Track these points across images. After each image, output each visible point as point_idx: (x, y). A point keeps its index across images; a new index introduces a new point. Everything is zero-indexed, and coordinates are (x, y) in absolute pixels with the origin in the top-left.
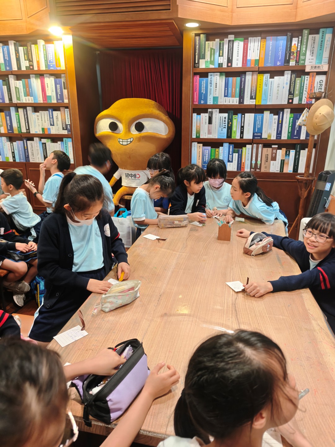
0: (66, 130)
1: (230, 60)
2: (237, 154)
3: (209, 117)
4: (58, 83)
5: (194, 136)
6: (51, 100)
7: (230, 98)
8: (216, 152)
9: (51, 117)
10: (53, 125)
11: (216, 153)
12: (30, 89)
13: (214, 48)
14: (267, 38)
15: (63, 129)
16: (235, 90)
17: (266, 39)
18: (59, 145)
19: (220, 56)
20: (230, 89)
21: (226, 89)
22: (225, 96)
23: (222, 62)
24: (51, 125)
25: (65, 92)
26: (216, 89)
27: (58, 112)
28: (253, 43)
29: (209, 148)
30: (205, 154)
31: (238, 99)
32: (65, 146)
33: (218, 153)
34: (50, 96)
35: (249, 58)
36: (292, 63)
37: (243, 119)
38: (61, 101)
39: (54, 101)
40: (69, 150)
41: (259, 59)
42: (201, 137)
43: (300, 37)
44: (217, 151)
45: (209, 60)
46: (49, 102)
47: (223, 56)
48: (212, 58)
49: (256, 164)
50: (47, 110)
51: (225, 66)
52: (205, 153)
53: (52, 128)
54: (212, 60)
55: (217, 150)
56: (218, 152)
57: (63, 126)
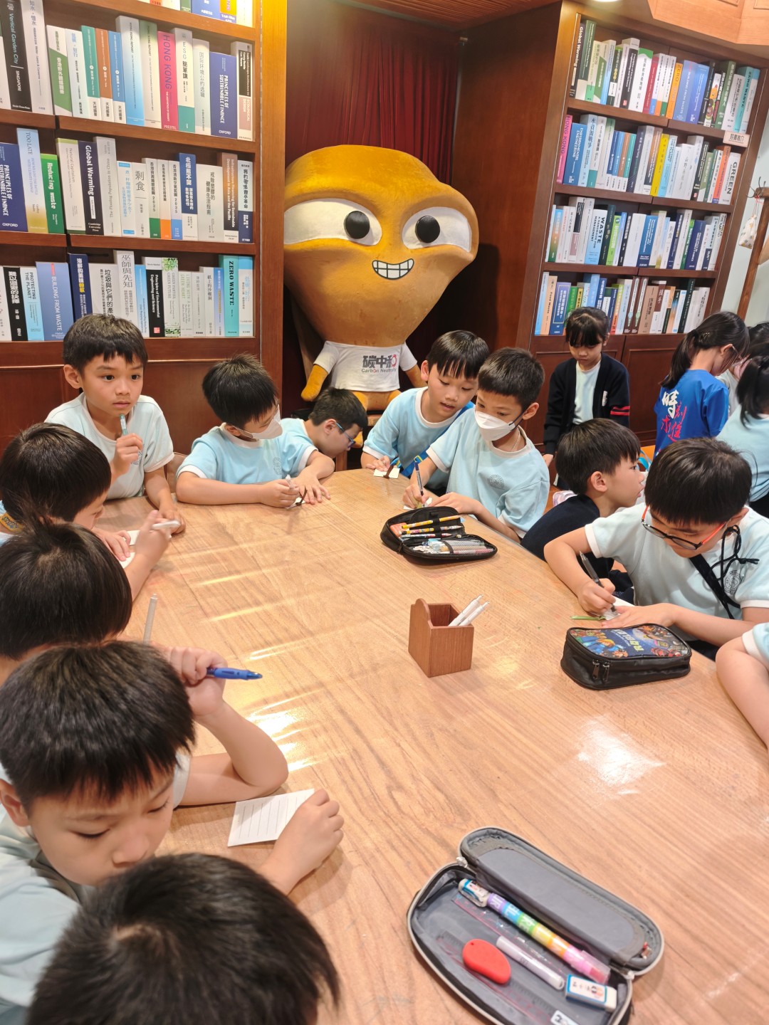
0: (236, 229)
1: (626, 95)
2: (609, 298)
3: (577, 214)
4: (224, 67)
6: (193, 126)
7: (615, 177)
9: (189, 182)
10: (195, 211)
11: (578, 296)
12: (117, 72)
13: (605, 59)
14: (685, 61)
15: (227, 226)
16: (626, 160)
17: (683, 63)
18: (209, 277)
19: (612, 80)
20: (618, 157)
21: (613, 155)
22: (609, 172)
23: (613, 95)
24: (186, 209)
25: (245, 104)
26: (597, 154)
27: (217, 170)
28: (665, 68)
29: (568, 285)
30: (560, 299)
31: (627, 179)
32: (227, 281)
33: (581, 296)
34: (191, 110)
35: (654, 96)
36: (707, 122)
37: (628, 224)
38: (229, 133)
39: (203, 128)
40: (241, 296)
41: (667, 101)
42: (558, 261)
43: (724, 74)
44: (580, 292)
45: (594, 85)
46: (185, 128)
47: (616, 81)
48: (600, 82)
49: (634, 318)
50: (175, 158)
51: (617, 104)
52: (560, 297)
53: (190, 220)
54: (599, 86)
55: (580, 289)
57: (229, 217)
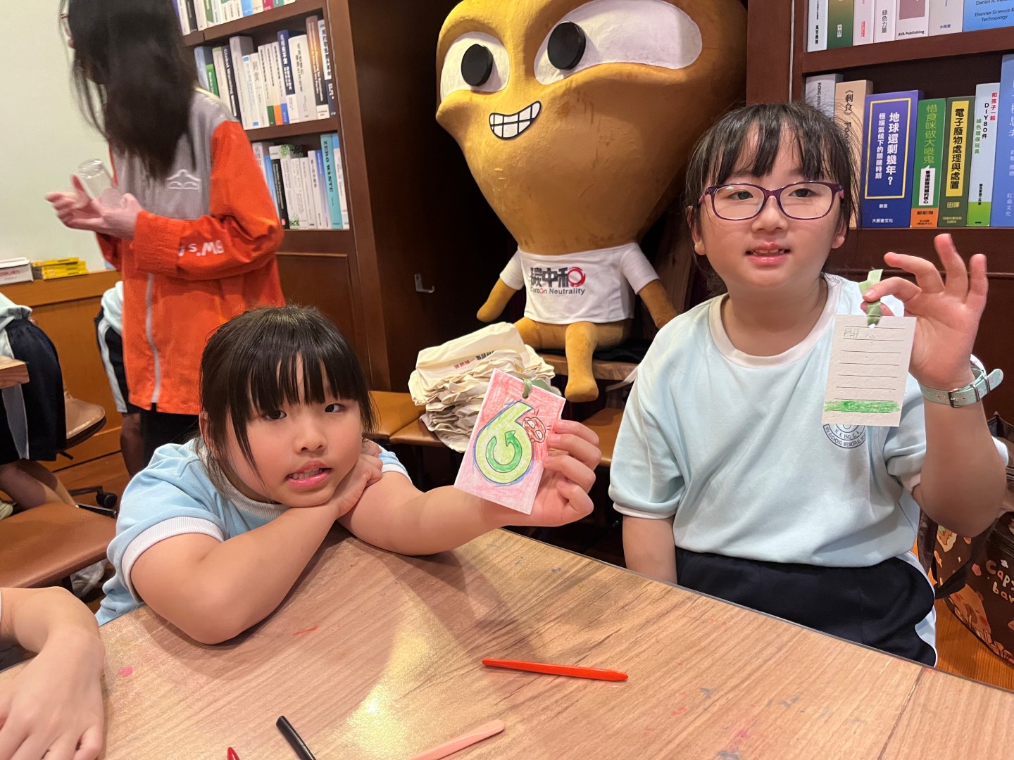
0: (325, 102)
5: (818, 42)
8: (954, 117)
9: (286, 62)
10: (293, 92)
11: (953, 126)
15: (319, 103)
18: (312, 162)
24: (287, 91)
27: (303, 39)
29: (908, 98)
30: (881, 136)
32: (326, 164)
33: (964, 125)
39: (290, 1)
42: (858, 41)
44: (960, 112)
46: (278, 3)
50: (275, 39)
52: (881, 130)
53: (291, 101)
55: (957, 105)
56: (965, 119)
57: (318, 90)
